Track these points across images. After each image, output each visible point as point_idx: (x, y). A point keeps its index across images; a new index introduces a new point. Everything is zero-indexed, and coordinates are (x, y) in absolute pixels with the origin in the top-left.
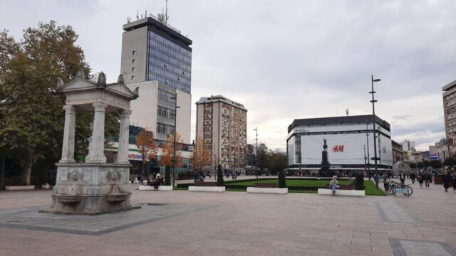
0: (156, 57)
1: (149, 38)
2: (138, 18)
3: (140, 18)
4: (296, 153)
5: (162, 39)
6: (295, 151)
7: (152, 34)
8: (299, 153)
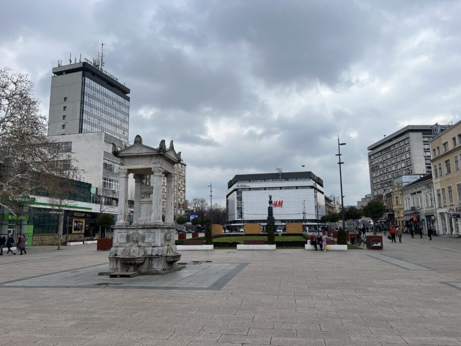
0: (91, 106)
1: (84, 84)
2: (71, 61)
3: (73, 62)
4: (238, 208)
5: (98, 87)
6: (236, 206)
7: (87, 80)
8: (240, 209)
